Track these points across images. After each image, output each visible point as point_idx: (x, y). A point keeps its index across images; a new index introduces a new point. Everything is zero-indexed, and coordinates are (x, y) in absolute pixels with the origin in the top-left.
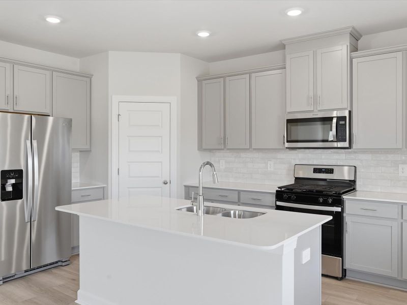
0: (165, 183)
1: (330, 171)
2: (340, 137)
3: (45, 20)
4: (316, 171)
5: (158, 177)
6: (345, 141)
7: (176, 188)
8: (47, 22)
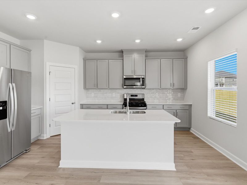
0: (72, 104)
1: (137, 96)
2: (143, 85)
3: (26, 16)
4: (132, 96)
5: (69, 101)
6: (144, 86)
7: (77, 106)
8: (27, 18)
